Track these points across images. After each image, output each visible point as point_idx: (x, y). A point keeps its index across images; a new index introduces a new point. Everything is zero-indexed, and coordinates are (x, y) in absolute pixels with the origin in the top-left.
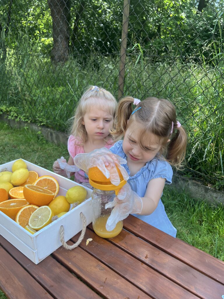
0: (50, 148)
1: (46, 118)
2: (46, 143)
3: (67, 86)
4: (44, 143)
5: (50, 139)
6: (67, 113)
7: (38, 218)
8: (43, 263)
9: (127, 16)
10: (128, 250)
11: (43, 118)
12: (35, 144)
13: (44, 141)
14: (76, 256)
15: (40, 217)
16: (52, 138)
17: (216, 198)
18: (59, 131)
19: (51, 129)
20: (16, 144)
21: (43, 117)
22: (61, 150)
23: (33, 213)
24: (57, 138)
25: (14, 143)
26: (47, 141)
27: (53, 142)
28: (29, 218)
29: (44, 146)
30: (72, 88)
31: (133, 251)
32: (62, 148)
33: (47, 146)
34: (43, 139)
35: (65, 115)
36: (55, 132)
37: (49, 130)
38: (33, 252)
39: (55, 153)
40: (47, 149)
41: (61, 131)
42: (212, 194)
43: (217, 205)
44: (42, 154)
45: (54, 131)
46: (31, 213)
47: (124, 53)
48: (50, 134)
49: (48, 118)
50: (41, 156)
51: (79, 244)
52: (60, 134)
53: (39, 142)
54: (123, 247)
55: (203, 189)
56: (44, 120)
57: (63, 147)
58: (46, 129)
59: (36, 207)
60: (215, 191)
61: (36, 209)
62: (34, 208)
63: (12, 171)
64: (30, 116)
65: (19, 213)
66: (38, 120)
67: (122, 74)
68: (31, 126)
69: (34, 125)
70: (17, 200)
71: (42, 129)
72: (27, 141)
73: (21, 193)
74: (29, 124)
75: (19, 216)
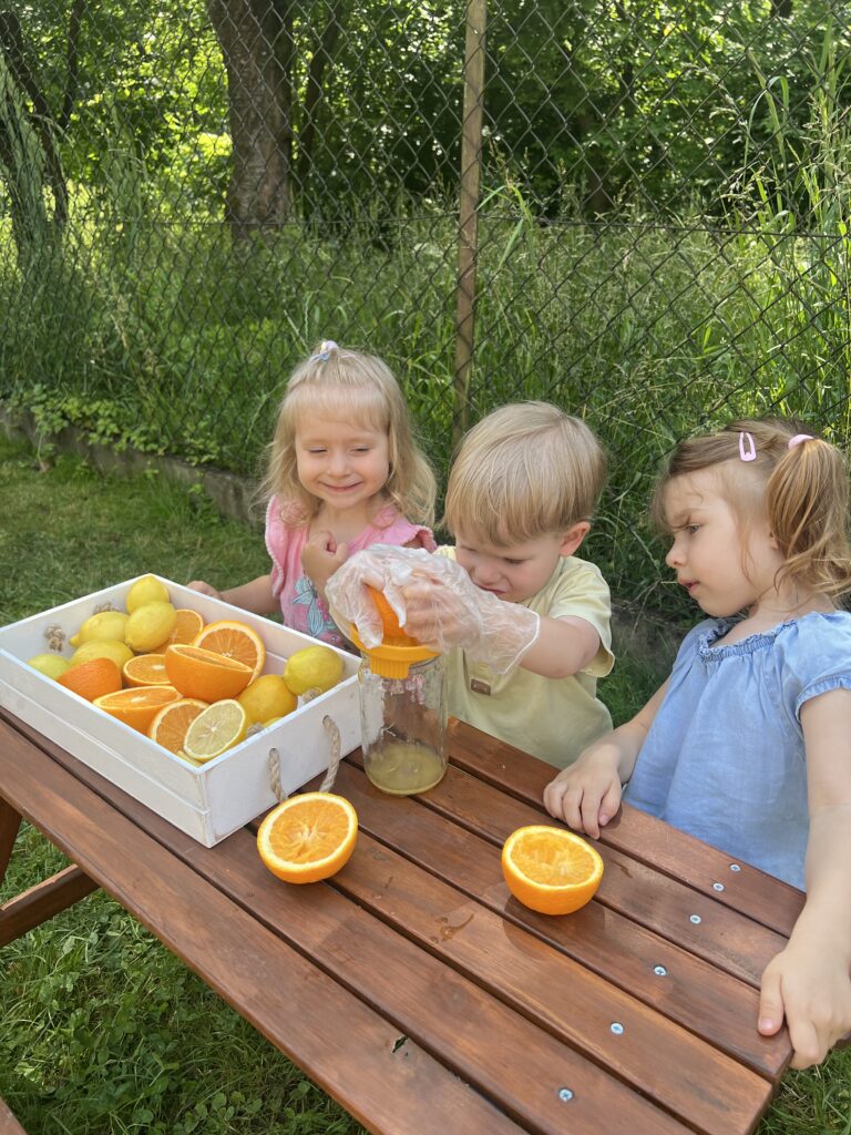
0: (235, 540)
1: (218, 438)
2: (220, 524)
4: (213, 524)
5: (233, 511)
7: (210, 731)
9: (477, 89)
10: (456, 814)
11: (208, 438)
12: (183, 529)
13: (214, 516)
15: (213, 729)
16: (239, 507)
19: (234, 474)
20: (121, 529)
21: (209, 434)
23: (195, 721)
25: (112, 525)
26: (223, 517)
27: (244, 519)
28: (185, 733)
29: (213, 534)
30: (301, 334)
31: (467, 818)
33: (224, 533)
34: (208, 510)
36: (250, 483)
37: (229, 478)
38: (201, 815)
39: (250, 555)
40: (223, 543)
44: (208, 561)
45: (245, 481)
46: (190, 721)
47: (473, 215)
48: (231, 491)
49: (224, 439)
50: (206, 569)
53: (196, 521)
56: (212, 444)
58: (220, 476)
59: (200, 705)
61: (202, 710)
62: (196, 708)
63: (126, 611)
64: (163, 432)
65: (158, 721)
66: (190, 445)
67: (469, 285)
68: (167, 466)
69: (177, 464)
70: (147, 691)
71: (207, 476)
72: (157, 518)
73: (160, 672)
74: (160, 460)
75: (158, 728)
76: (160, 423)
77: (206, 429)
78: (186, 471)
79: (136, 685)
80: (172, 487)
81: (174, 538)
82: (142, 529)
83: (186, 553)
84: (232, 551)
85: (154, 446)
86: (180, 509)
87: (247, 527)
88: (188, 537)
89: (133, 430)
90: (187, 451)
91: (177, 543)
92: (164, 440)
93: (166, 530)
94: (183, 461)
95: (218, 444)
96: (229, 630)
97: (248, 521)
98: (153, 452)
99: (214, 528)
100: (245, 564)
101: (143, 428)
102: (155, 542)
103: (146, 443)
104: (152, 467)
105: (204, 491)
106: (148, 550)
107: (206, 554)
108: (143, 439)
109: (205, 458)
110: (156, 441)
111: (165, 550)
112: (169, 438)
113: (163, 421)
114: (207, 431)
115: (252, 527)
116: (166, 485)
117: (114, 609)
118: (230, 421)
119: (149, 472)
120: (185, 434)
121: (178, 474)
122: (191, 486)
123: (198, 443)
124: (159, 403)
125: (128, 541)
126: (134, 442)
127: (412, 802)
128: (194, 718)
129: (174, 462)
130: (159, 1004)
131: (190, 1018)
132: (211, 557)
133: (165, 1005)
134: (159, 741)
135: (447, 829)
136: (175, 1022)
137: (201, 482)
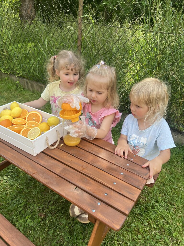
0: (27, 94)
4: (22, 90)
12: (15, 91)
14: (55, 152)
15: (34, 133)
16: (28, 87)
18: (33, 81)
19: (26, 79)
20: (0, 91)
22: (35, 96)
23: (29, 132)
26: (24, 89)
27: (29, 89)
28: (27, 134)
29: (22, 92)
30: (42, 47)
33: (25, 92)
34: (20, 87)
35: (37, 68)
38: (33, 150)
40: (25, 94)
45: (29, 81)
48: (26, 83)
49: (24, 71)
53: (18, 89)
58: (23, 79)
62: (29, 129)
63: (11, 109)
64: (9, 69)
66: (15, 72)
67: (80, 38)
68: (10, 77)
69: (13, 76)
70: (18, 126)
71: (20, 79)
72: (9, 89)
73: (20, 122)
74: (9, 76)
75: (22, 133)
76: (8, 66)
77: (19, 68)
78: (15, 78)
79: (14, 125)
80: (12, 81)
81: (13, 93)
82: (6, 92)
83: (16, 97)
84: (27, 97)
85: (7, 72)
86: (14, 87)
87: (30, 91)
88: (16, 93)
89: (1, 68)
90: (15, 73)
91: (14, 94)
92: (10, 71)
93: (11, 92)
94: (14, 76)
95: (22, 72)
96: (34, 113)
97: (30, 90)
98: (7, 73)
100: (30, 99)
101: (4, 68)
102: (9, 94)
103: (5, 71)
104: (7, 77)
105: (19, 83)
106: (7, 96)
107: (21, 97)
108: (4, 70)
109: (19, 75)
110: (7, 71)
111: (11, 96)
112: (11, 71)
113: (9, 66)
114: (19, 69)
115: (31, 91)
116: (10, 81)
117: (8, 109)
118: (25, 67)
119: (6, 78)
120: (14, 69)
121: (13, 79)
122: (16, 82)
123: (18, 72)
124: (8, 62)
125: (2, 94)
126: (2, 71)
129: (12, 76)
130: (21, 189)
131: (28, 191)
132: (22, 98)
133: (22, 189)
134: (22, 135)
136: (24, 192)
137: (19, 81)
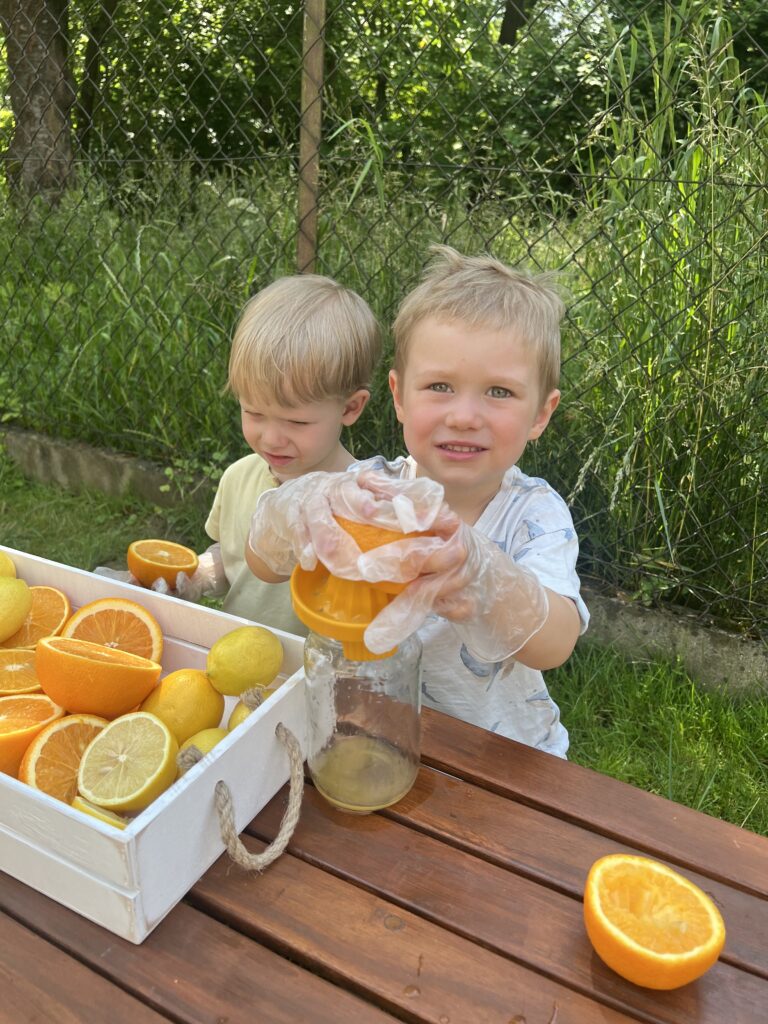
0: (44, 504)
1: (20, 395)
2: (26, 488)
3: (98, 275)
4: (17, 488)
5: (39, 472)
6: (103, 372)
7: (117, 762)
8: (161, 934)
9: (318, 22)
10: (468, 840)
11: (8, 395)
13: (20, 478)
14: (283, 890)
15: (122, 758)
16: (48, 469)
17: (645, 633)
18: (75, 440)
19: (41, 433)
21: (9, 391)
22: (87, 510)
23: (90, 747)
24: (69, 465)
26: (29, 480)
27: (53, 481)
28: (77, 765)
29: (20, 498)
30: (119, 281)
31: (485, 844)
32: (92, 502)
33: (32, 498)
34: (11, 472)
35: (95, 379)
36: (59, 443)
37: (34, 437)
38: (126, 899)
39: (64, 520)
40: (32, 507)
41: (80, 441)
42: (633, 622)
43: (652, 658)
44: (15, 528)
45: (53, 441)
46: (82, 747)
47: (315, 155)
48: (38, 452)
49: (26, 397)
50: (15, 536)
51: (286, 843)
52: (80, 451)
54: (448, 832)
55: (601, 607)
56: (14, 402)
57: (96, 498)
58: (24, 435)
59: (95, 722)
60: (640, 611)
61: (98, 730)
62: (87, 727)
65: (35, 754)
67: (310, 228)
71: (8, 435)
73: (18, 674)
75: (37, 764)
84: (43, 516)
87: (58, 490)
95: (20, 402)
96: (111, 611)
97: (59, 483)
99: (19, 491)
105: (5, 453)
107: (12, 519)
109: (6, 417)
114: (7, 387)
115: (63, 490)
118: (31, 378)
127: (382, 820)
128: (87, 743)
132: (19, 523)
134: (40, 784)
135: (465, 864)
137: (3, 444)
